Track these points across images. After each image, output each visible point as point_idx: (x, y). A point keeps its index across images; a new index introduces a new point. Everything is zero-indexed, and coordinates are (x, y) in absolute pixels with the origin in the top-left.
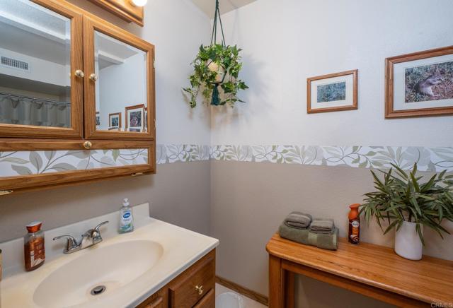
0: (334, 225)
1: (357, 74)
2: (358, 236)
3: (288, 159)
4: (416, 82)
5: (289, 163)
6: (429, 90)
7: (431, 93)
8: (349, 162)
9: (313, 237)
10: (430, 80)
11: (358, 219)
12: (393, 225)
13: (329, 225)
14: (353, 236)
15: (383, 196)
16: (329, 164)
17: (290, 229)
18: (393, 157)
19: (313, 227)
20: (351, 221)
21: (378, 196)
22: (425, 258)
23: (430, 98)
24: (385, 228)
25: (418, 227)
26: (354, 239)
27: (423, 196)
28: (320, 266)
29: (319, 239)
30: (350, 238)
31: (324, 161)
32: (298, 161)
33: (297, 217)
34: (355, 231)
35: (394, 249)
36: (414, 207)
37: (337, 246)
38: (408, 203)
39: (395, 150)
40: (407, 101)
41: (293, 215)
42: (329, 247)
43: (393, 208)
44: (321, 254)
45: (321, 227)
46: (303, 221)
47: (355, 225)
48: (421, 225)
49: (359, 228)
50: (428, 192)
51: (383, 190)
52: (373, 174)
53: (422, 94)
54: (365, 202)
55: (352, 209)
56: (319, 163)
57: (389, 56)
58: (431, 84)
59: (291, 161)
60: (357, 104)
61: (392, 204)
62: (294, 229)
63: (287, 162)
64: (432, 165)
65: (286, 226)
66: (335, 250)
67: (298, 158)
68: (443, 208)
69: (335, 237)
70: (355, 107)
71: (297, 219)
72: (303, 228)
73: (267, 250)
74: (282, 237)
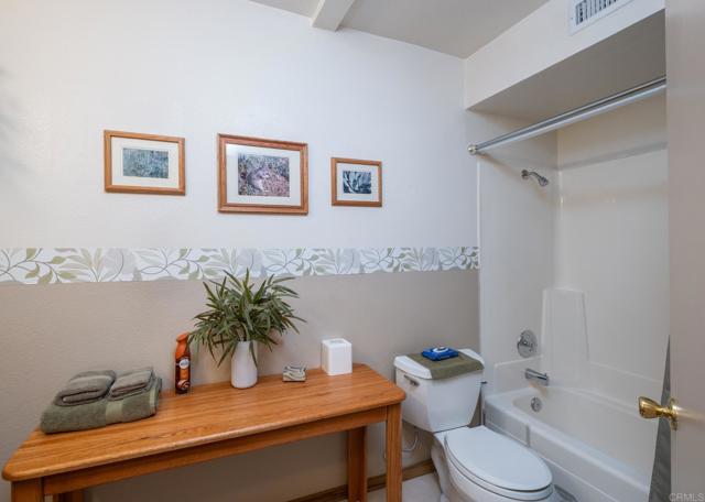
0: (152, 375)
1: (183, 145)
2: (189, 380)
3: (64, 275)
4: (248, 172)
5: (67, 281)
6: (259, 183)
7: (262, 188)
8: (174, 272)
9: (114, 407)
10: (261, 173)
11: (187, 355)
12: (228, 350)
13: (143, 377)
14: (180, 383)
15: (217, 314)
16: (145, 278)
17: (68, 411)
18: (228, 262)
19: (114, 391)
20: (178, 361)
21: (211, 316)
22: (261, 380)
23: (261, 193)
24: (218, 358)
25: (251, 346)
26: (182, 387)
27: (256, 307)
28: (125, 453)
29: (125, 408)
30: (176, 385)
31: (137, 273)
32: (88, 276)
33: (84, 383)
34: (184, 375)
35: (230, 382)
36: (245, 322)
37: (156, 408)
38: (241, 319)
39: (230, 252)
40: (240, 193)
41: (75, 381)
42: (144, 413)
43: (226, 327)
44: (129, 432)
45: (129, 386)
46: (97, 385)
47: (184, 364)
48: (255, 343)
49: (189, 367)
50: (259, 302)
51: (218, 308)
52: (207, 287)
53: (253, 186)
54: (197, 328)
55: (180, 342)
56: (129, 277)
57: (222, 133)
58: (261, 177)
59: (72, 277)
60: (184, 187)
61: (225, 323)
62: (75, 408)
63: (63, 280)
64: (264, 270)
65: (58, 408)
66: (153, 415)
67: (89, 272)
68: (271, 318)
69: (152, 394)
70: (181, 192)
71: (82, 387)
72: (97, 398)
73: (6, 476)
74: (49, 433)
